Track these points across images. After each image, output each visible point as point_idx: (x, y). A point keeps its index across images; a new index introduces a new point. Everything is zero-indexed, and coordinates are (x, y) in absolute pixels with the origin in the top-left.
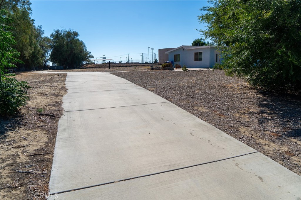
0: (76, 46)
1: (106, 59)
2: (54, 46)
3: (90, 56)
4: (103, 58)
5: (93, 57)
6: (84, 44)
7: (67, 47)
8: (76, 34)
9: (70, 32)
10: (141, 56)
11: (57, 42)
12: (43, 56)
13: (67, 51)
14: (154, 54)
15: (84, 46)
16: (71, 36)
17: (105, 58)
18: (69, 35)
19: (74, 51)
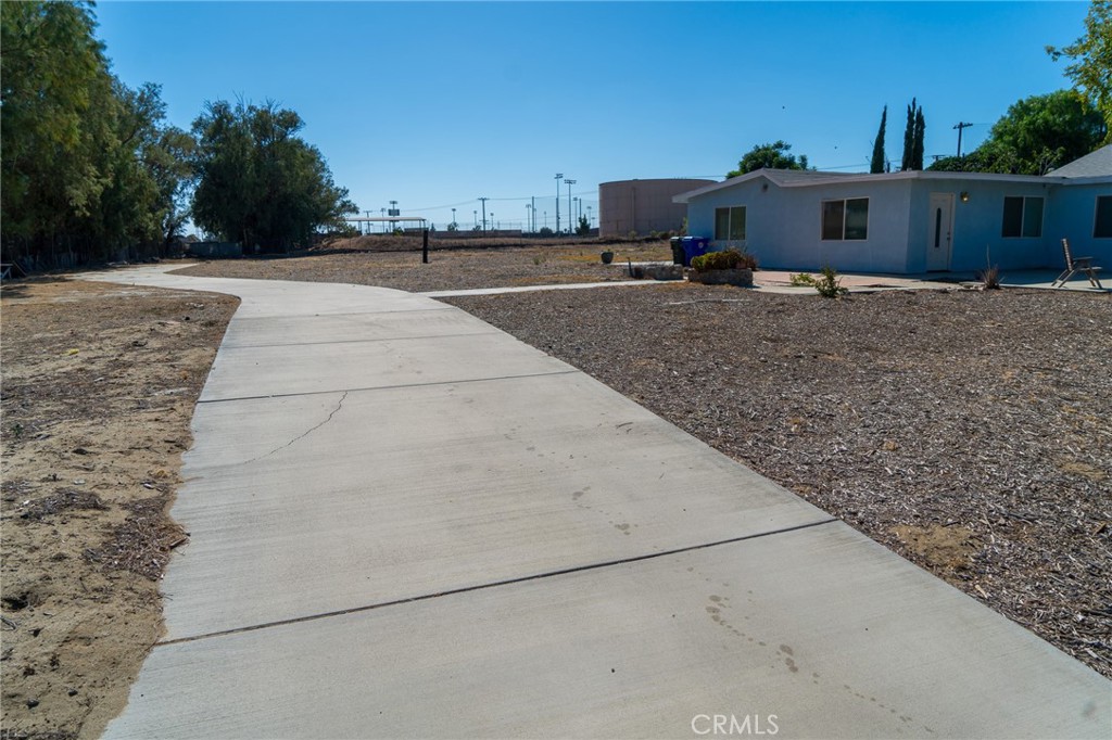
0: (289, 167)
1: (402, 215)
2: (208, 165)
3: (344, 205)
4: (390, 212)
5: (355, 210)
6: (322, 160)
7: (257, 171)
8: (291, 121)
9: (267, 112)
10: (528, 206)
11: (217, 151)
12: (163, 200)
13: (256, 184)
14: (575, 199)
15: (323, 167)
16: (274, 127)
17: (397, 212)
18: (263, 122)
19: (285, 184)
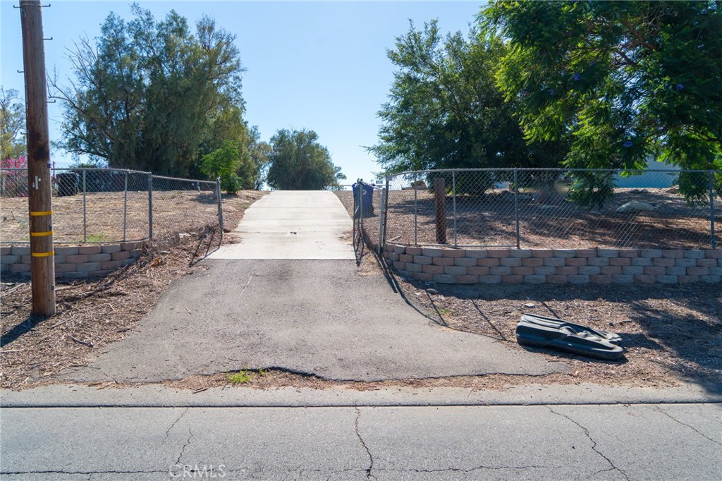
2: (275, 157)
5: (344, 177)
7: (297, 160)
8: (313, 136)
9: (302, 133)
11: (280, 151)
12: (256, 172)
13: (296, 165)
16: (306, 139)
18: (300, 137)
19: (308, 165)
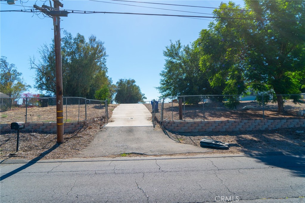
2: (118, 90)
3: (144, 97)
5: (146, 98)
7: (127, 91)
8: (133, 81)
9: (129, 80)
11: (120, 88)
12: (111, 97)
13: (127, 93)
16: (131, 83)
18: (128, 82)
19: (132, 93)
